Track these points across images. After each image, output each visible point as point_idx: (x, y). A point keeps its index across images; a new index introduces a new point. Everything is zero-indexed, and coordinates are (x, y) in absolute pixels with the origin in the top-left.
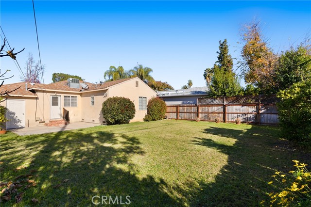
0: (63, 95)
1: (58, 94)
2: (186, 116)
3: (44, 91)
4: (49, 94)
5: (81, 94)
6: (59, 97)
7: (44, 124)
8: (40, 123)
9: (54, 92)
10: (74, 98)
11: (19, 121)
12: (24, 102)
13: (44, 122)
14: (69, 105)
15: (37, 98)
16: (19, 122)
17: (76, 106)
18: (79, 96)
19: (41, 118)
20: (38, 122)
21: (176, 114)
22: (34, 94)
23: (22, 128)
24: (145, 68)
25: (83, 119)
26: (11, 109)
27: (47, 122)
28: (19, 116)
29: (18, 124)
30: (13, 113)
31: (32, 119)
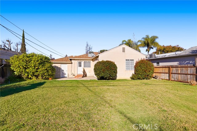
0: (83, 61)
1: (81, 61)
2: (180, 77)
3: (74, 60)
4: (77, 61)
5: (93, 60)
9: (79, 60)
10: (89, 63)
12: (67, 65)
13: (75, 75)
14: (86, 67)
15: (72, 63)
17: (90, 67)
18: (91, 61)
19: (74, 73)
20: (72, 75)
21: (167, 75)
22: (71, 61)
23: (66, 77)
24: (152, 37)
26: (63, 69)
27: (76, 75)
28: (65, 72)
29: (65, 75)
30: (63, 70)
31: (70, 74)
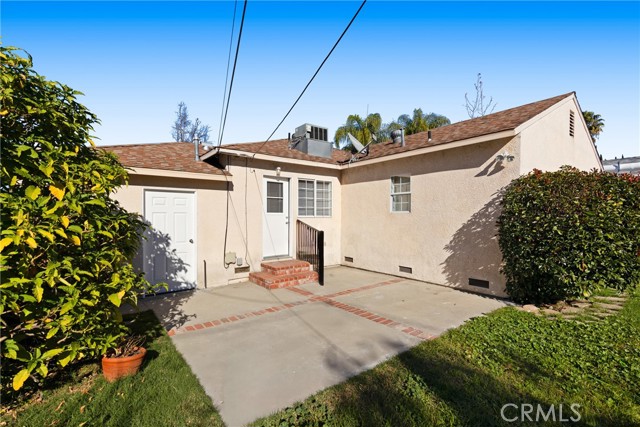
0: (295, 177)
1: (284, 174)
3: (247, 163)
4: (260, 172)
5: (340, 174)
6: (285, 184)
7: (247, 274)
8: (237, 270)
9: (273, 165)
10: (324, 188)
11: (182, 266)
12: (192, 200)
13: (246, 269)
14: (310, 211)
15: (228, 186)
16: (180, 269)
17: (328, 213)
19: (241, 254)
20: (232, 268)
22: (220, 171)
23: (190, 289)
25: (349, 259)
26: (158, 224)
27: (256, 268)
28: (181, 248)
29: (180, 277)
30: (166, 239)
31: (216, 259)
